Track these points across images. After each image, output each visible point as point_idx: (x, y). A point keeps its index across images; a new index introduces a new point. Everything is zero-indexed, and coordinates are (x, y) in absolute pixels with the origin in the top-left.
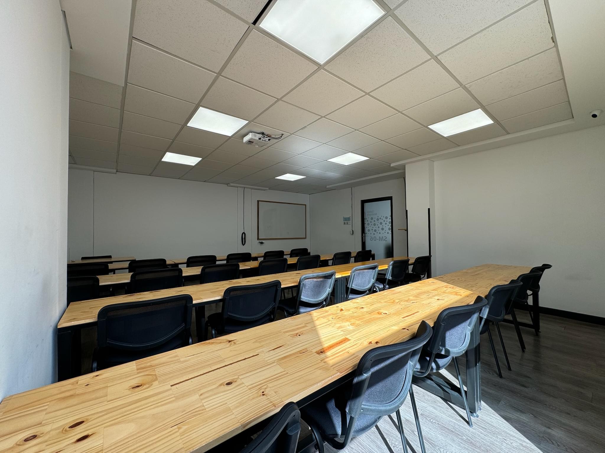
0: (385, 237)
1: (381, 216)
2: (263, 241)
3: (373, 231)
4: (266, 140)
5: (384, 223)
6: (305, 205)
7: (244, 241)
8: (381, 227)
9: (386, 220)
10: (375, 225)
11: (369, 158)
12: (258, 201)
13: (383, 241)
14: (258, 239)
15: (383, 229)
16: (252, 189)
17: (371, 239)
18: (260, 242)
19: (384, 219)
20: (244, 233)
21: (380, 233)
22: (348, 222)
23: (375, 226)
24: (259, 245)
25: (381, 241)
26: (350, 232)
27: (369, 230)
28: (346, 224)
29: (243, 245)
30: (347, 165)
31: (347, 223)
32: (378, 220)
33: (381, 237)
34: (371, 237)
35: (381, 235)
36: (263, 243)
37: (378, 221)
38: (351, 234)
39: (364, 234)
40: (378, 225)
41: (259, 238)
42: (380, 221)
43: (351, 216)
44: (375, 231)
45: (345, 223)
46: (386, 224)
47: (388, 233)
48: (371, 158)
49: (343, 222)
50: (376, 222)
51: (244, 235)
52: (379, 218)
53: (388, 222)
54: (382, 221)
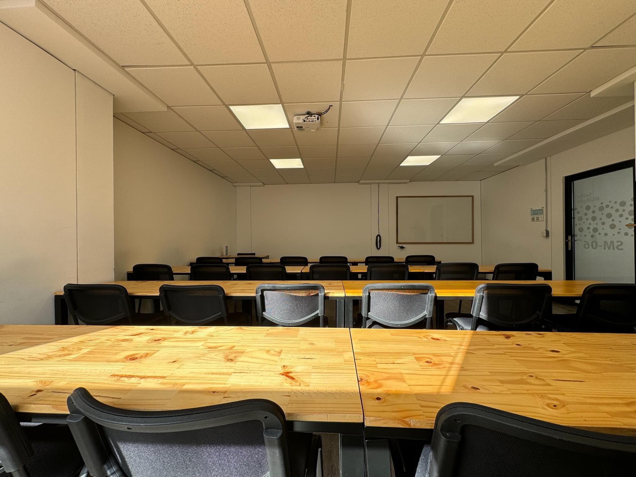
0: (618, 242)
1: (610, 202)
2: (404, 246)
3: (591, 230)
4: (313, 120)
5: (615, 215)
6: (473, 197)
7: (378, 244)
8: (609, 222)
9: (621, 208)
10: (594, 219)
11: (518, 97)
12: (397, 198)
13: (614, 249)
14: (397, 242)
15: (613, 227)
16: (389, 183)
17: (587, 246)
18: (399, 246)
19: (617, 206)
20: (379, 235)
21: (606, 234)
22: (540, 216)
23: (595, 222)
24: (399, 250)
25: (609, 249)
26: (542, 233)
27: (581, 230)
28: (535, 220)
29: (378, 249)
30: (488, 122)
31: (538, 219)
32: (601, 209)
33: (609, 243)
34: (585, 241)
35: (609, 239)
36: (404, 248)
37: (603, 212)
38: (543, 236)
39: (570, 238)
40: (601, 219)
41: (399, 242)
42: (607, 211)
43: (544, 206)
44: (595, 230)
45: (533, 219)
46: (621, 216)
47: (626, 234)
48: (523, 95)
49: (530, 217)
50: (598, 214)
51: (378, 237)
52: (604, 205)
53: (627, 212)
54: (612, 211)
